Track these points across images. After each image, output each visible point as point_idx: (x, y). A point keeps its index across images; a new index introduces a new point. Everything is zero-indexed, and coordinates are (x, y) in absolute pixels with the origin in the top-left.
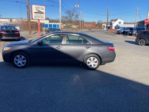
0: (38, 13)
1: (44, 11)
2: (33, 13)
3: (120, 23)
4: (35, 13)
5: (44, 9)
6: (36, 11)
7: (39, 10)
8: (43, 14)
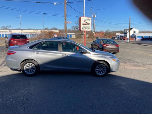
0: (86, 24)
1: (90, 22)
2: (82, 25)
3: (135, 32)
4: (83, 24)
5: (91, 20)
6: (84, 23)
7: (86, 22)
8: (89, 26)
